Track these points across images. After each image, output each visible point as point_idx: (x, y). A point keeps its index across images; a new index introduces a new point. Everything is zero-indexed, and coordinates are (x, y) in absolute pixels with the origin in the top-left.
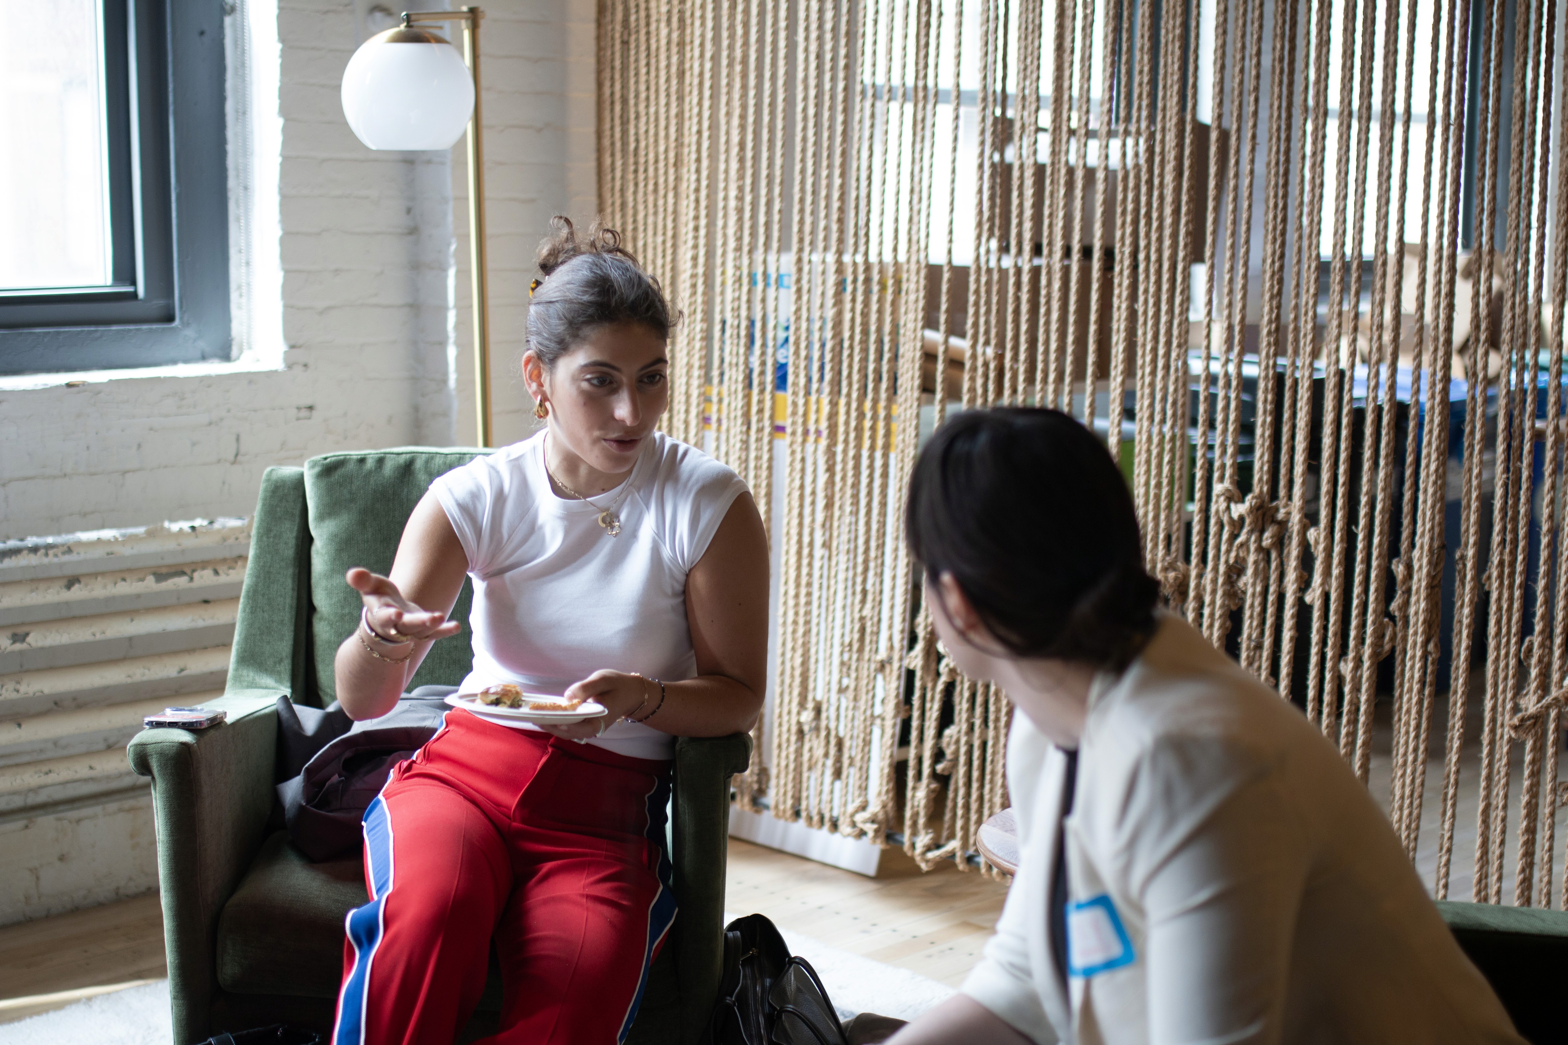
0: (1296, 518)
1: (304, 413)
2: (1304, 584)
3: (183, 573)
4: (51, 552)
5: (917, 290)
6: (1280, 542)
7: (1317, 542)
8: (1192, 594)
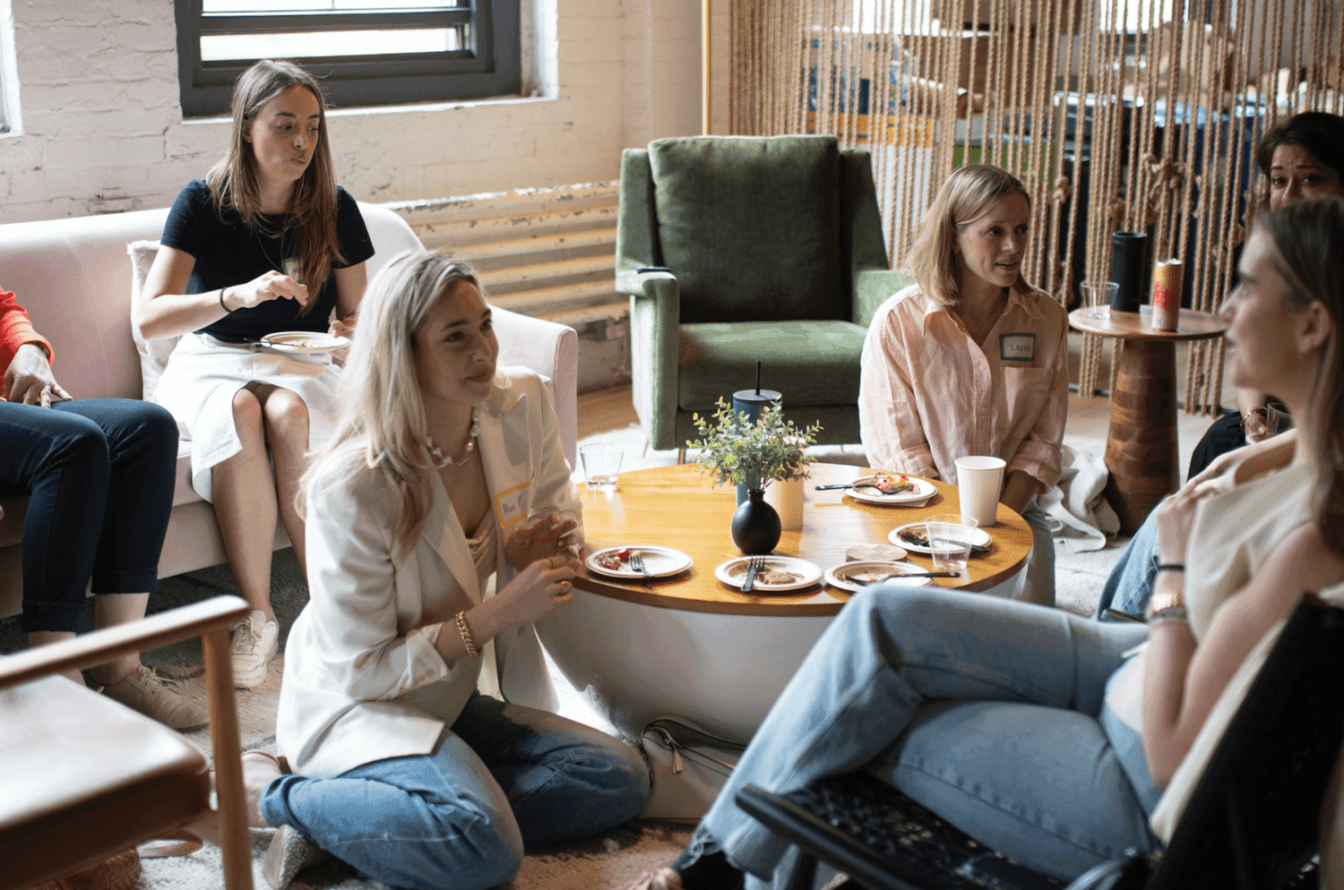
0: (1189, 171)
1: (568, 127)
2: (1193, 207)
3: (524, 220)
4: (464, 205)
5: (956, 49)
6: (1180, 185)
7: (1202, 184)
8: (1127, 216)
